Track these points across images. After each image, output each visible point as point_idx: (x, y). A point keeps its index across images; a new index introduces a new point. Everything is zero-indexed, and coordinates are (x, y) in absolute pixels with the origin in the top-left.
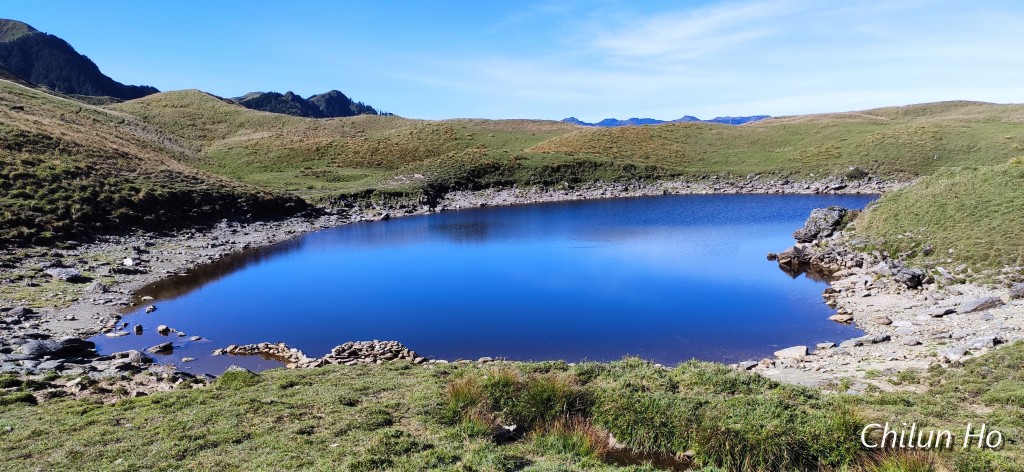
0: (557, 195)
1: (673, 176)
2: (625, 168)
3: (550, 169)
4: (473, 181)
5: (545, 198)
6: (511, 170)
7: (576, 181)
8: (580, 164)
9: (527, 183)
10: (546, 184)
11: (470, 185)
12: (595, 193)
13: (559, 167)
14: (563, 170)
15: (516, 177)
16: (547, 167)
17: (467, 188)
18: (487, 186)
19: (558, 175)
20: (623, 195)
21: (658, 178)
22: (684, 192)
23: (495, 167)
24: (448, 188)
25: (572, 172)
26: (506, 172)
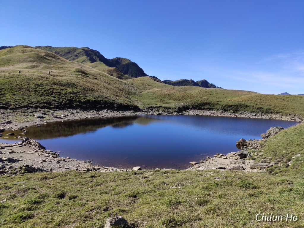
0: (227, 115)
1: (277, 113)
2: (258, 108)
3: (228, 106)
4: (199, 107)
5: (223, 115)
6: (214, 105)
7: (237, 111)
8: (240, 105)
9: (218, 110)
10: (225, 110)
11: (197, 108)
12: (242, 115)
13: (231, 106)
14: (233, 106)
15: (215, 107)
16: (227, 105)
17: (196, 109)
18: (204, 109)
19: (231, 108)
20: (254, 117)
21: (271, 113)
22: (278, 119)
23: (209, 103)
24: (190, 108)
25: (236, 108)
26: (212, 105)
